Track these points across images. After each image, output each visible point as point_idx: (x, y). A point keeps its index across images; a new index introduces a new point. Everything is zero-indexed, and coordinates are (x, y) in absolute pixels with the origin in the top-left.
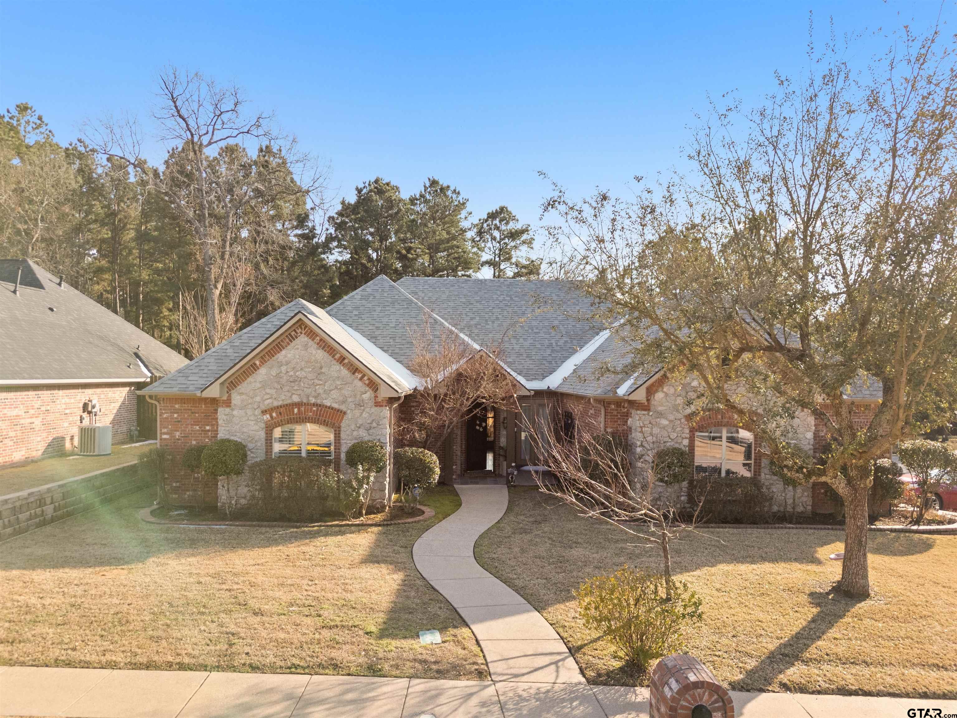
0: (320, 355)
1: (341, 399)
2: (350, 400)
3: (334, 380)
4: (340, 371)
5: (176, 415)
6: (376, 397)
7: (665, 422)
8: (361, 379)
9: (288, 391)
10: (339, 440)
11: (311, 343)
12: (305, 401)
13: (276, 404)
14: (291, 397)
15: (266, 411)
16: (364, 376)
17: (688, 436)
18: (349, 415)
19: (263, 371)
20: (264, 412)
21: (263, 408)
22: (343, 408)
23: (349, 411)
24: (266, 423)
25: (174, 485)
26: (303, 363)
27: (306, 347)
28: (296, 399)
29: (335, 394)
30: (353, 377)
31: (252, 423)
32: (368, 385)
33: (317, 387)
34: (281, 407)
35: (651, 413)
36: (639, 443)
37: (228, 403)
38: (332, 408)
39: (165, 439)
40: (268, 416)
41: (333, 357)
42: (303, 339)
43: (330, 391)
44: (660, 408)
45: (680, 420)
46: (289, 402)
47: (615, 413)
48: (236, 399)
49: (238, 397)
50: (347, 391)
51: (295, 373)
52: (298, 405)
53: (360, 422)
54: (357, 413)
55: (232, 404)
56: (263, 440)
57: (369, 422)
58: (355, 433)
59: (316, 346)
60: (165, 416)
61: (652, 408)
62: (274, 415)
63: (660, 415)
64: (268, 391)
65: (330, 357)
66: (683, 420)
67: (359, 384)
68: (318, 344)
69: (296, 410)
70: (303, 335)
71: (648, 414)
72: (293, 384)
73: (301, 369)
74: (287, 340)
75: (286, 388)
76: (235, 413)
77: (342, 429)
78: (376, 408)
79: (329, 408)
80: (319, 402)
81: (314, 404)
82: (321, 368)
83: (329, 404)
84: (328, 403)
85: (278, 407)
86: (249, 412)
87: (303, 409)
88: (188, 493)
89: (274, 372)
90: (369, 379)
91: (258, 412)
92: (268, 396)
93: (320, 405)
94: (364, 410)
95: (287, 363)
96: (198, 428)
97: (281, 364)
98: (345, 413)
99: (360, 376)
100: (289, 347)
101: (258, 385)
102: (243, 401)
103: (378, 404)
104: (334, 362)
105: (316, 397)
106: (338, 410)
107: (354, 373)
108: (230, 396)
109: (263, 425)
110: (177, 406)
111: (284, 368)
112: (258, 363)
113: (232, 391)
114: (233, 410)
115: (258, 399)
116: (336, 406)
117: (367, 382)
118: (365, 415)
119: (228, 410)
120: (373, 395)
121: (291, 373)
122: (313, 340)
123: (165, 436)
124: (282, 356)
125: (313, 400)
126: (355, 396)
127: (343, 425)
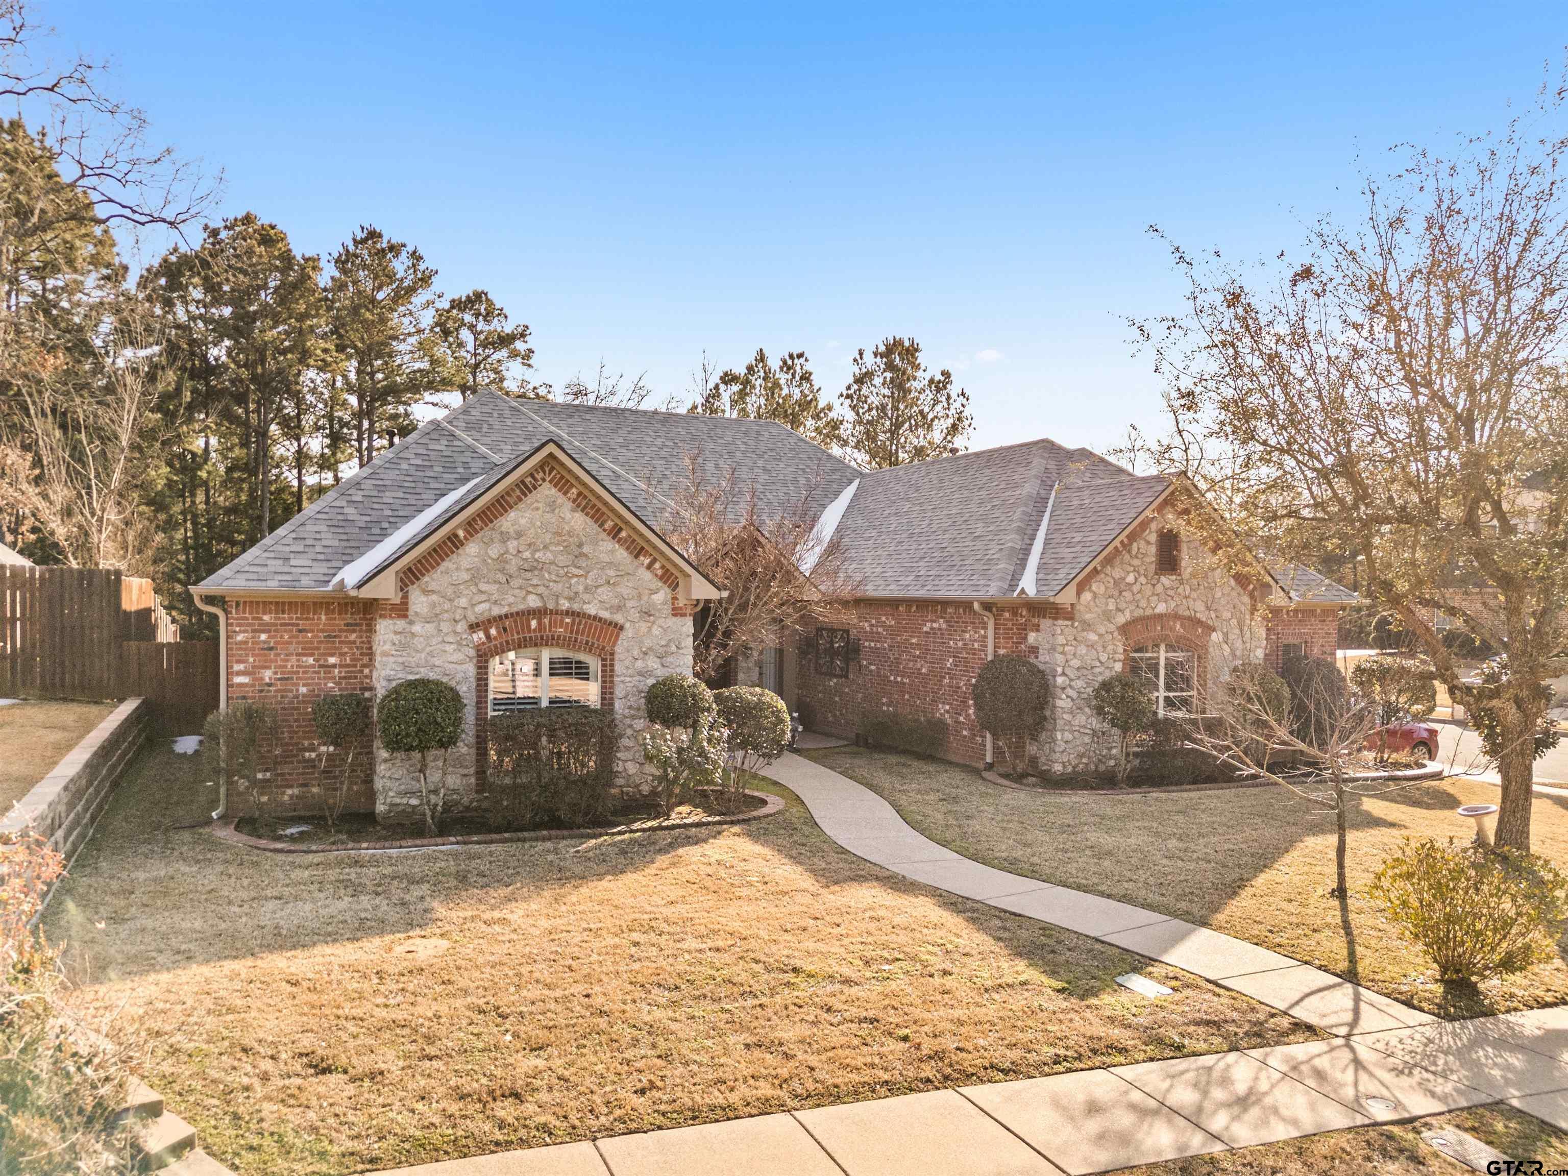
0: (578, 521)
1: (616, 602)
2: (629, 604)
3: (602, 569)
4: (612, 552)
5: (263, 637)
6: (675, 599)
7: (1093, 637)
8: (649, 567)
9: (520, 588)
10: (612, 676)
11: (561, 499)
12: (551, 606)
13: (497, 611)
14: (524, 599)
15: (478, 625)
16: (654, 560)
17: (1122, 657)
18: (629, 632)
19: (472, 549)
20: (473, 627)
21: (472, 619)
22: (619, 618)
23: (627, 625)
24: (478, 647)
25: (260, 776)
26: (549, 536)
27: (552, 506)
28: (533, 602)
29: (604, 593)
30: (636, 563)
31: (450, 648)
32: (661, 578)
33: (574, 581)
34: (506, 616)
35: (1076, 624)
36: (1060, 670)
37: (401, 610)
38: (600, 619)
39: (241, 685)
40: (481, 634)
41: (601, 526)
42: (547, 491)
43: (597, 587)
44: (1088, 616)
45: (1112, 633)
46: (522, 607)
47: (1010, 625)
48: (419, 602)
49: (423, 598)
50: (625, 590)
51: (533, 554)
52: (538, 613)
53: (648, 643)
54: (643, 627)
55: (411, 613)
56: (472, 680)
57: (663, 643)
58: (639, 664)
59: (570, 505)
60: (240, 638)
61: (1077, 616)
62: (493, 632)
63: (1087, 626)
64: (483, 587)
65: (596, 526)
66: (1116, 634)
67: (647, 575)
68: (574, 501)
69: (534, 624)
70: (546, 484)
71: (1072, 626)
72: (529, 575)
73: (545, 547)
74: (518, 492)
75: (516, 583)
76: (417, 628)
77: (617, 657)
78: (675, 619)
79: (595, 617)
80: (576, 607)
81: (567, 613)
82: (580, 545)
83: (593, 612)
84: (591, 610)
85: (500, 617)
86: (445, 627)
87: (546, 621)
88: (289, 792)
89: (494, 551)
90: (663, 567)
91: (461, 627)
92: (483, 597)
93: (578, 614)
94: (654, 623)
95: (519, 535)
96: (311, 660)
97: (505, 538)
98: (622, 628)
99: (647, 561)
100: (521, 505)
101: (466, 576)
102: (433, 605)
103: (677, 612)
104: (604, 535)
105: (570, 599)
106: (610, 624)
107: (637, 557)
108: (405, 597)
109: (472, 653)
110: (266, 618)
111: (512, 545)
112: (461, 533)
113: (410, 588)
114: (411, 623)
115: (463, 602)
116: (605, 615)
117: (660, 572)
118: (656, 631)
119: (401, 624)
120: (670, 596)
121: (527, 554)
122: (565, 493)
123: (238, 680)
124: (511, 520)
125: (565, 605)
126: (640, 596)
127: (618, 649)
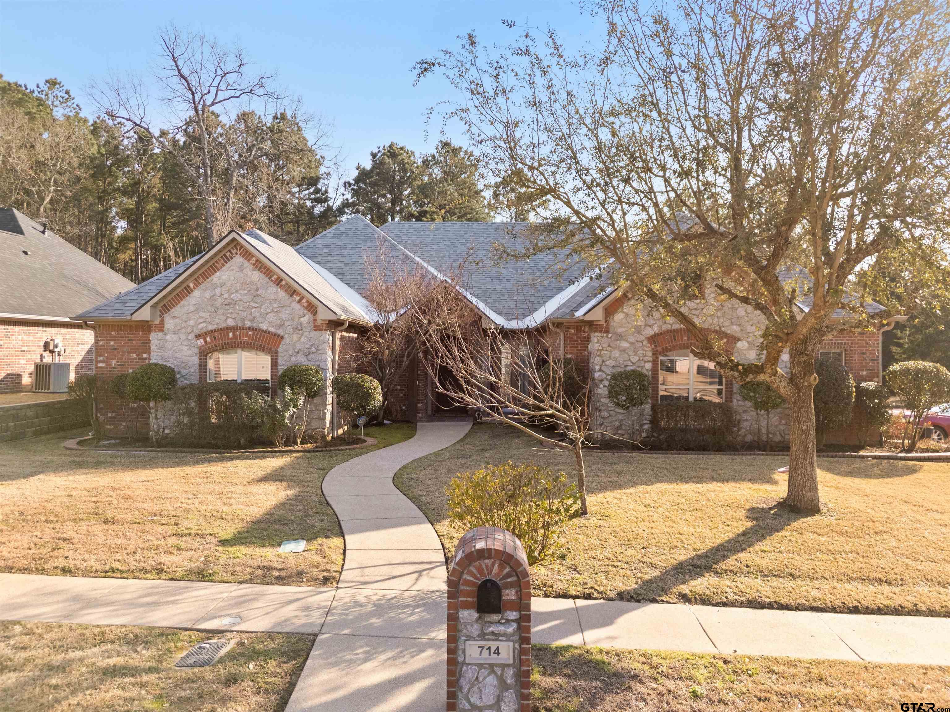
0: (256, 276)
1: (279, 322)
2: (287, 323)
3: (270, 303)
4: (276, 293)
5: (112, 343)
6: (315, 320)
7: (625, 345)
8: (299, 302)
9: (223, 314)
10: (276, 366)
11: (246, 264)
12: (240, 325)
13: (210, 328)
14: (226, 320)
15: (199, 335)
16: (302, 298)
17: (651, 359)
18: (287, 340)
19: (196, 293)
20: (198, 337)
21: (197, 332)
22: (280, 332)
23: (286, 336)
24: (200, 348)
25: (110, 415)
26: (238, 285)
27: (241, 268)
28: (231, 322)
29: (271, 317)
30: (291, 299)
31: (185, 348)
32: (306, 308)
33: (253, 310)
34: (215, 331)
35: (610, 335)
36: (597, 368)
37: (161, 327)
38: (269, 333)
39: (101, 367)
40: (202, 341)
41: (270, 278)
42: (238, 260)
43: (267, 314)
44: (620, 330)
45: (642, 342)
46: (223, 325)
47: (575, 338)
48: (169, 323)
49: (171, 321)
50: (284, 315)
51: (230, 296)
52: (233, 329)
53: (298, 346)
54: (295, 337)
55: (165, 329)
56: (197, 366)
57: (308, 346)
58: (293, 359)
59: (251, 267)
60: (101, 343)
61: (611, 329)
62: (208, 339)
63: (620, 337)
64: (202, 314)
65: (267, 279)
66: (644, 343)
67: (297, 306)
68: (254, 265)
69: (231, 335)
70: (238, 256)
71: (607, 337)
72: (227, 307)
73: (237, 291)
74: (222, 261)
75: (220, 312)
76: (168, 337)
77: (279, 354)
78: (315, 332)
79: (266, 332)
80: (255, 325)
81: (249, 328)
82: (257, 290)
83: (265, 328)
84: (264, 327)
85: (212, 331)
86: (183, 337)
87: (238, 333)
88: (124, 424)
89: (207, 295)
90: (307, 302)
91: (191, 337)
92: (202, 320)
93: (256, 329)
94: (302, 335)
95: (222, 285)
96: (135, 355)
97: (215, 287)
98: (282, 338)
99: (298, 298)
100: (224, 268)
101: (192, 309)
102: (176, 325)
103: (317, 328)
104: (271, 284)
105: (251, 321)
106: (275, 335)
107: (291, 296)
108: (163, 320)
109: (197, 351)
110: (113, 333)
111: (218, 291)
112: (191, 285)
113: (165, 315)
114: (165, 334)
115: (192, 323)
116: (272, 330)
117: (306, 305)
118: (303, 339)
119: (160, 334)
120: (312, 319)
121: (226, 296)
122: (249, 260)
123: (100, 365)
124: (216, 278)
125: (248, 324)
126: (293, 320)
127: (280, 350)
